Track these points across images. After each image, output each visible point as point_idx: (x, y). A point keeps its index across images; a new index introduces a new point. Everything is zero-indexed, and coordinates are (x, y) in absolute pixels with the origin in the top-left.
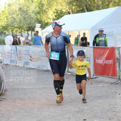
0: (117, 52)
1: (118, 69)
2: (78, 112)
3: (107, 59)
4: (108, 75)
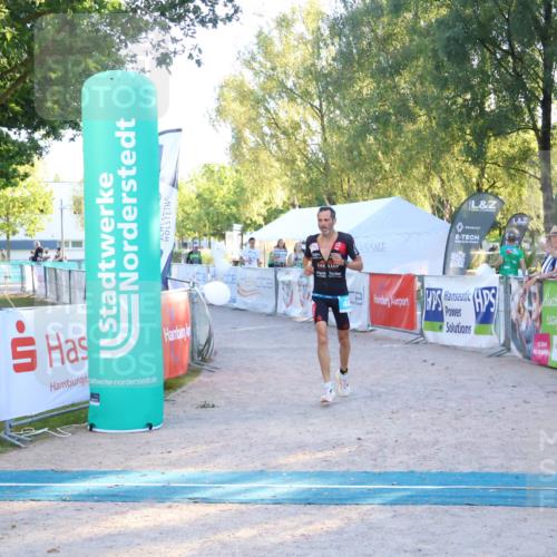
0: (418, 284)
1: (419, 313)
3: (398, 295)
4: (399, 326)
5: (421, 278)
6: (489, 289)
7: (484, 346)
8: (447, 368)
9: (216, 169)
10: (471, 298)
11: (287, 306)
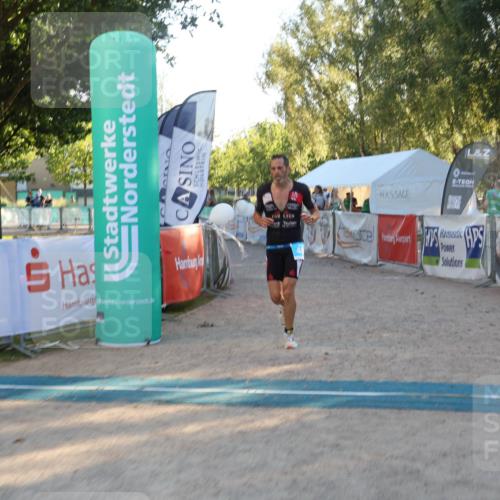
0: (419, 224)
1: (419, 251)
2: (355, 321)
3: (402, 233)
4: (402, 260)
5: (421, 218)
6: (478, 227)
7: (473, 278)
8: (434, 297)
9: (268, 126)
10: (463, 235)
11: (311, 244)
